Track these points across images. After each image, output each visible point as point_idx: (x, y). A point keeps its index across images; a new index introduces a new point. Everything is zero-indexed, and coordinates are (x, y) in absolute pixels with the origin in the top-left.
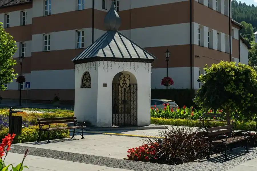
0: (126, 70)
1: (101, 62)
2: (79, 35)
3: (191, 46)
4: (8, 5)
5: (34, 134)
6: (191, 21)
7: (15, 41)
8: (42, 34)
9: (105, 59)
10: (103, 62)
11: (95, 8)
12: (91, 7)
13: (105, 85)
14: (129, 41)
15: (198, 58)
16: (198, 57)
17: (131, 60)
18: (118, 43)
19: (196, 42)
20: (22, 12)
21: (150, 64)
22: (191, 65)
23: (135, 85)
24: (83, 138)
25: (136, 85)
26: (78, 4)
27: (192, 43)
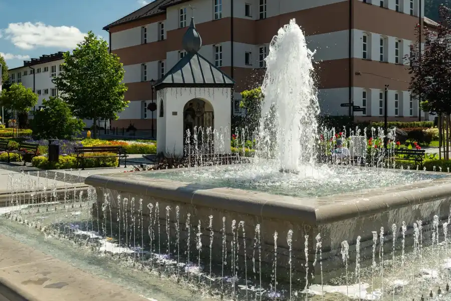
0: (198, 97)
1: (169, 89)
2: (217, 51)
3: (350, 60)
4: (145, 15)
5: (73, 161)
6: (350, 27)
7: (122, 64)
8: (177, 51)
9: (173, 85)
10: (180, 88)
11: (234, 16)
12: (230, 16)
13: (175, 113)
14: (208, 63)
15: (359, 76)
16: (359, 74)
17: (204, 85)
18: (193, 66)
19: (358, 54)
20: (160, 23)
21: (230, 89)
22: (350, 85)
23: (211, 113)
24: (125, 167)
25: (213, 112)
26: (216, 12)
27: (352, 57)
